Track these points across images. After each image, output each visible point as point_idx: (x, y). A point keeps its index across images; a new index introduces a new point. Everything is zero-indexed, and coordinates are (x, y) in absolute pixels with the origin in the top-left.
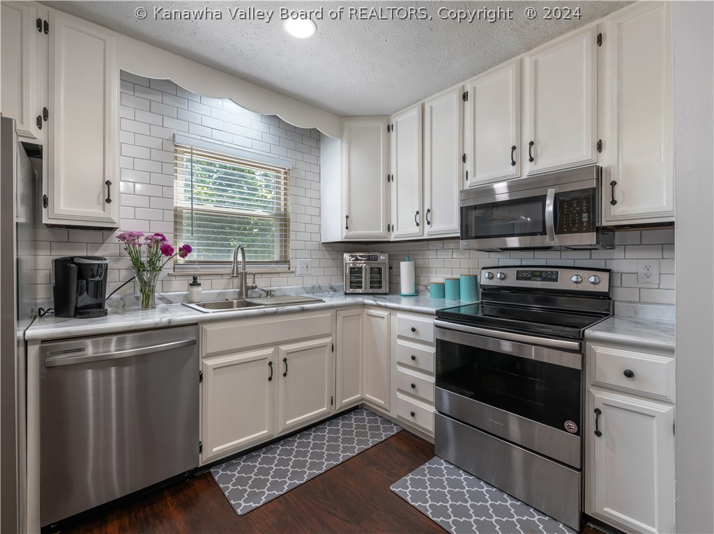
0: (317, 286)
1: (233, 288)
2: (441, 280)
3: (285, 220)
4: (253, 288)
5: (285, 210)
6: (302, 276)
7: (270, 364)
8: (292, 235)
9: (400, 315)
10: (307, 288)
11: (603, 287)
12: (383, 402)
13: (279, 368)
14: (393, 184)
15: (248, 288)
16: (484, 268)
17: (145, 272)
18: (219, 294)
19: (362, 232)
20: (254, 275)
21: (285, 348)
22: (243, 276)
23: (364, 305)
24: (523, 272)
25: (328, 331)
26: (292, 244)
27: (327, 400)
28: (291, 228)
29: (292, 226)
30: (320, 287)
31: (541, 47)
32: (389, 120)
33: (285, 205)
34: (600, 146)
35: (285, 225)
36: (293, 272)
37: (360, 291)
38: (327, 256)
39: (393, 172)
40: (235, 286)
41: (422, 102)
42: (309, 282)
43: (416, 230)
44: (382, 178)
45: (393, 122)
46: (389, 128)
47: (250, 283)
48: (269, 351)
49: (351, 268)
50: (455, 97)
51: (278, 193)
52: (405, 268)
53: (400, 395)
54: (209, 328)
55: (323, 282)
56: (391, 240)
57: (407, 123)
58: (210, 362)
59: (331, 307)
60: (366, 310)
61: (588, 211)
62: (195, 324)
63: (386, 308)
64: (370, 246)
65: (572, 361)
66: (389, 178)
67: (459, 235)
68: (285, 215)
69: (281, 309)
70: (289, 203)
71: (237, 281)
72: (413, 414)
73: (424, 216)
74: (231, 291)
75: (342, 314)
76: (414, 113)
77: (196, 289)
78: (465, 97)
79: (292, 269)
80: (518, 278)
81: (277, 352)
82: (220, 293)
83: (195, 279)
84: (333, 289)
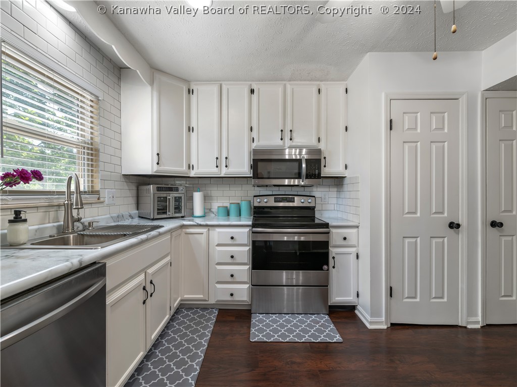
0: (121, 215)
1: (49, 223)
2: (226, 205)
3: (94, 150)
4: (79, 220)
6: (109, 205)
7: (144, 288)
9: (218, 230)
10: (114, 217)
11: (312, 205)
12: (202, 296)
14: (194, 135)
16: (255, 196)
18: (36, 230)
19: (169, 168)
21: (150, 272)
23: (183, 226)
24: (277, 198)
30: (122, 216)
32: (189, 85)
34: (319, 140)
36: (102, 202)
38: (126, 187)
39: (193, 125)
40: (51, 221)
41: (221, 82)
43: (215, 170)
44: (185, 128)
45: (194, 88)
46: (190, 92)
48: (143, 276)
50: (245, 89)
52: (198, 197)
53: (219, 286)
55: (125, 210)
56: (191, 176)
57: (206, 92)
60: (184, 230)
61: (318, 169)
63: (206, 226)
66: (190, 129)
67: (251, 175)
68: (93, 144)
72: (231, 294)
73: (222, 161)
74: (49, 226)
75: (174, 234)
78: (252, 91)
79: (102, 200)
80: (275, 202)
81: (146, 277)
82: (38, 229)
83: (17, 213)
84: (131, 217)
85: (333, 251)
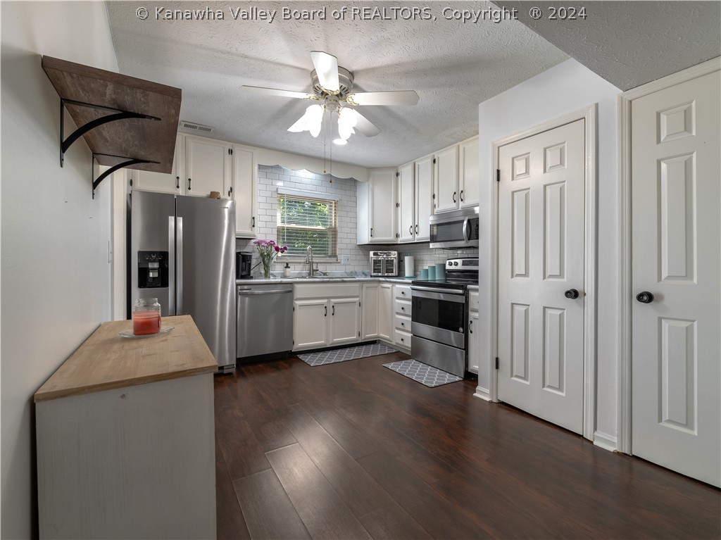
0: (354, 272)
2: (427, 268)
3: (335, 231)
4: (317, 270)
5: (335, 225)
6: (345, 265)
7: (326, 307)
8: (339, 240)
9: (397, 286)
10: (347, 270)
12: (389, 337)
13: (330, 311)
14: (399, 208)
15: (314, 271)
16: (448, 259)
17: (266, 259)
19: (381, 238)
20: (317, 263)
21: (333, 300)
22: (311, 263)
23: (380, 281)
25: (357, 294)
26: (338, 246)
27: (356, 334)
28: (338, 236)
29: (339, 235)
30: (356, 272)
31: (468, 140)
32: (397, 170)
33: (335, 222)
35: (335, 234)
36: (339, 263)
37: (380, 274)
38: (361, 253)
39: (399, 202)
40: (307, 269)
41: (414, 161)
42: (350, 269)
43: (410, 237)
44: (393, 205)
45: (399, 171)
46: (397, 174)
47: (315, 268)
48: (326, 301)
49: (374, 260)
50: (430, 161)
51: (331, 206)
53: (397, 331)
54: (297, 286)
55: (358, 269)
56: (399, 243)
57: (406, 172)
58: (298, 303)
59: (359, 281)
60: (381, 284)
62: (291, 283)
63: (390, 282)
64: (390, 247)
65: (461, 300)
66: (397, 205)
67: (430, 240)
68: (335, 228)
69: (331, 280)
70: (337, 221)
71: (308, 267)
72: (402, 340)
73: (415, 229)
74: (305, 272)
75: (366, 285)
76: (409, 168)
77: (288, 269)
78: (434, 161)
79: (338, 261)
80: (463, 265)
81: (329, 302)
83: (287, 264)
84: (365, 274)
85: (472, 315)
